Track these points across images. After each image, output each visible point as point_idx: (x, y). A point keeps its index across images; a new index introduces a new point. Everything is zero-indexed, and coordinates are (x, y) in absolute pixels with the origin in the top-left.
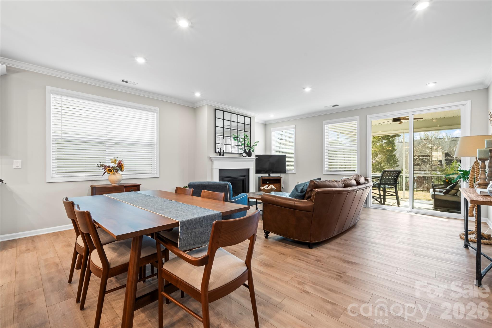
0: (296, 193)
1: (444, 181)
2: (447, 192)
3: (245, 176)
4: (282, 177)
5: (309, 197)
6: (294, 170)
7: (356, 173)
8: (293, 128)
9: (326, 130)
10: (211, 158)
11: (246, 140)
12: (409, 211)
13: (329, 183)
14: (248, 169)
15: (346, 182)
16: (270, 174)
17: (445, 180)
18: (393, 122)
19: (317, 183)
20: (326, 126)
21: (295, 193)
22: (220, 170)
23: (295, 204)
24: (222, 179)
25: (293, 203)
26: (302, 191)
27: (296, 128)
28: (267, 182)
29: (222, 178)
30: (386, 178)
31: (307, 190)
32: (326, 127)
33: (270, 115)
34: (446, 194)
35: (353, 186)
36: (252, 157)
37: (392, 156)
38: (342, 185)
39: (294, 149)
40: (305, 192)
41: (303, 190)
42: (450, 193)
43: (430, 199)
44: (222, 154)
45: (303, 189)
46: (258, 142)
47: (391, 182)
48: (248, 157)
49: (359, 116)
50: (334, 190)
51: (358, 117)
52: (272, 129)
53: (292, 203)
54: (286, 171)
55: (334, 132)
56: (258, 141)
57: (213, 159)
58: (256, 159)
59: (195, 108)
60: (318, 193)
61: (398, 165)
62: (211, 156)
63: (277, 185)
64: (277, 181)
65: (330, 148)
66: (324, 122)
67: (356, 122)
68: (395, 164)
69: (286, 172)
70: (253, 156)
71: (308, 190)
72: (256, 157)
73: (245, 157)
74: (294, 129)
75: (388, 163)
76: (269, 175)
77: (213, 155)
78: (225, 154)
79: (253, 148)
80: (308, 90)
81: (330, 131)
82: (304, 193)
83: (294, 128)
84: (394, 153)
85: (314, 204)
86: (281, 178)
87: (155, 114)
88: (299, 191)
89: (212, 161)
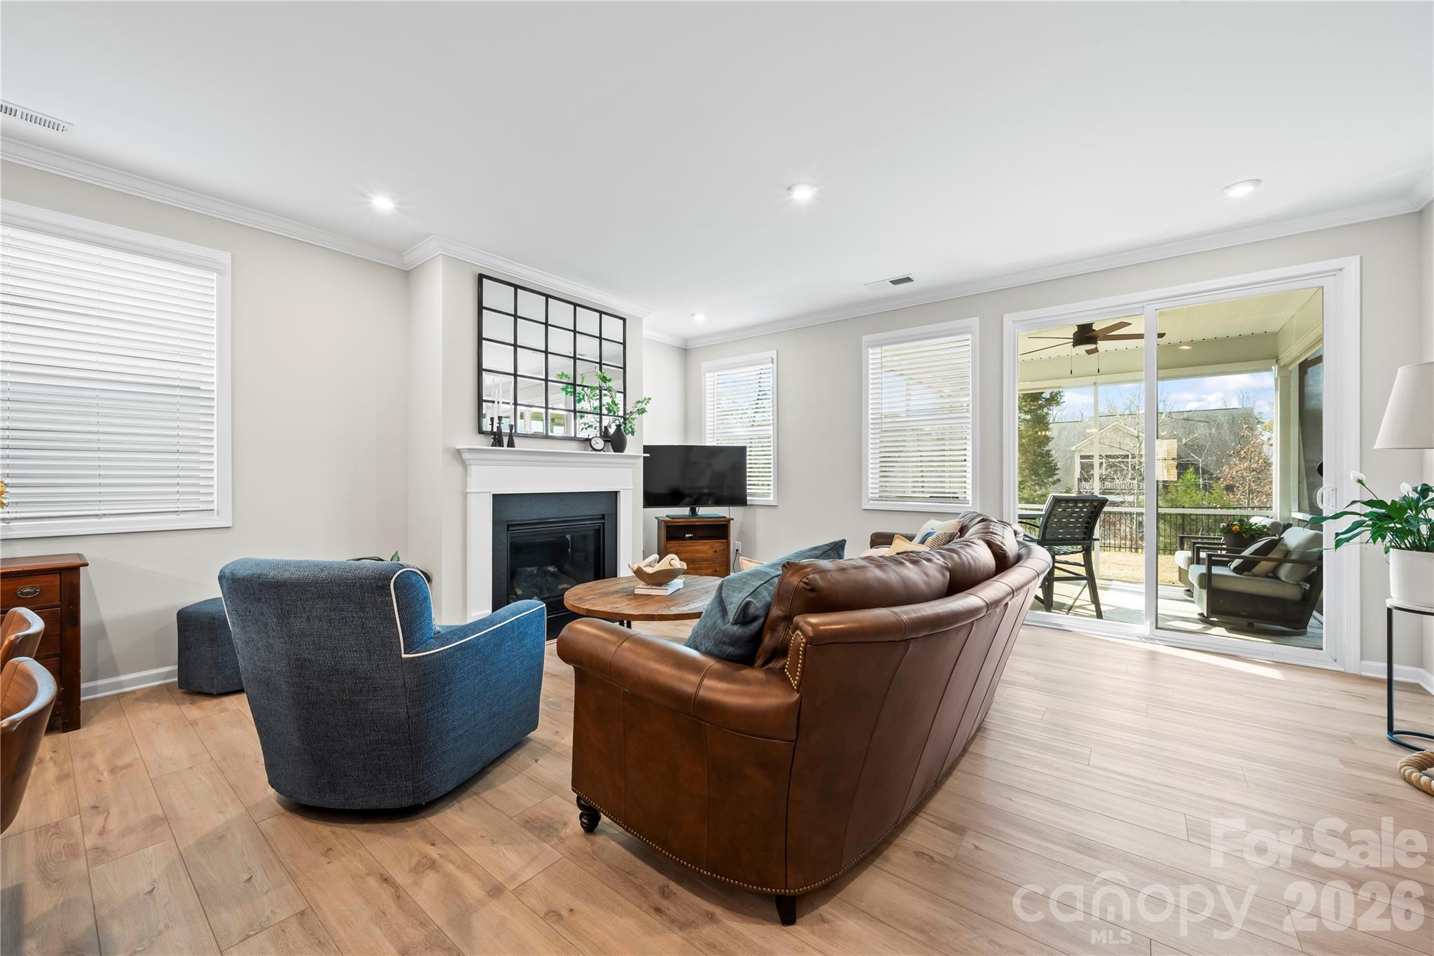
0: (719, 622)
1: (1226, 531)
2: (1247, 567)
3: (603, 515)
4: (733, 519)
5: (781, 651)
6: (772, 496)
7: (969, 508)
8: (770, 360)
9: (872, 369)
10: (459, 452)
11: (605, 395)
12: (1145, 638)
13: (878, 573)
14: (616, 494)
15: (955, 556)
16: (697, 508)
17: (1228, 525)
18: (1074, 346)
19: (817, 576)
20: (871, 351)
21: (715, 623)
22: (498, 499)
23: (702, 693)
24: (508, 530)
25: (691, 683)
26: (744, 617)
27: (777, 361)
28: (687, 536)
29: (508, 526)
30: (1060, 521)
31: (768, 607)
32: (873, 355)
33: (692, 315)
34: (1245, 573)
35: (987, 577)
36: (627, 451)
37: (1041, 455)
38: (939, 576)
39: (771, 427)
40: (762, 620)
41: (752, 610)
42: (1257, 569)
43: (1174, 581)
44: (506, 440)
45: (748, 604)
46: (648, 402)
47: (1076, 533)
48: (615, 452)
49: (978, 318)
50: (905, 617)
51: (974, 322)
52: (704, 365)
53: (686, 683)
54: (748, 498)
55: (896, 376)
56: (650, 399)
57: (466, 456)
58: (644, 457)
59: (408, 272)
60: (820, 642)
61: (1059, 480)
62: (458, 447)
63: (717, 545)
64: (720, 530)
65: (885, 423)
66: (865, 338)
67: (969, 336)
68: (1050, 477)
69: (748, 503)
70: (634, 447)
71: (776, 612)
72: (644, 453)
73: (602, 453)
74: (772, 362)
75: (1033, 474)
76: (693, 511)
77: (470, 440)
78: (516, 440)
79: (634, 422)
80: (803, 194)
81: (884, 375)
82: (755, 626)
83: (772, 359)
84: (1047, 448)
85: (800, 701)
86: (729, 520)
87: (214, 276)
88: (732, 611)
89: (464, 464)
